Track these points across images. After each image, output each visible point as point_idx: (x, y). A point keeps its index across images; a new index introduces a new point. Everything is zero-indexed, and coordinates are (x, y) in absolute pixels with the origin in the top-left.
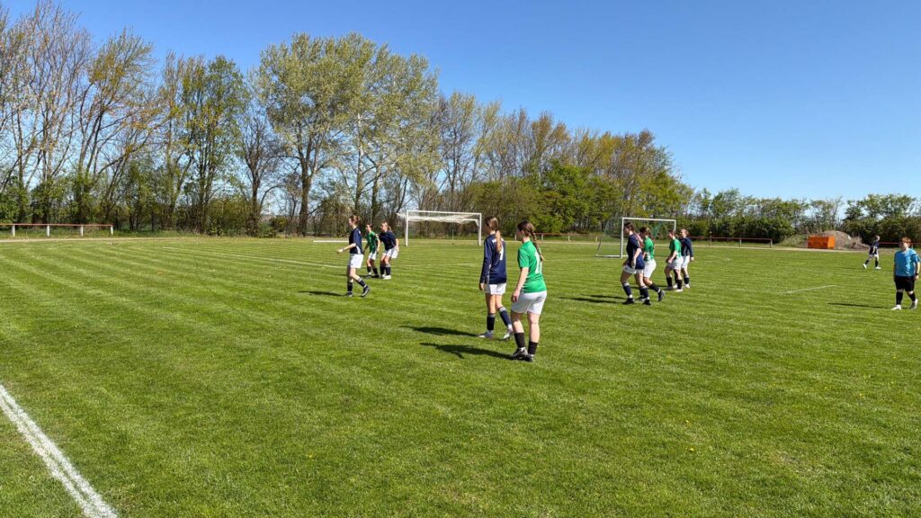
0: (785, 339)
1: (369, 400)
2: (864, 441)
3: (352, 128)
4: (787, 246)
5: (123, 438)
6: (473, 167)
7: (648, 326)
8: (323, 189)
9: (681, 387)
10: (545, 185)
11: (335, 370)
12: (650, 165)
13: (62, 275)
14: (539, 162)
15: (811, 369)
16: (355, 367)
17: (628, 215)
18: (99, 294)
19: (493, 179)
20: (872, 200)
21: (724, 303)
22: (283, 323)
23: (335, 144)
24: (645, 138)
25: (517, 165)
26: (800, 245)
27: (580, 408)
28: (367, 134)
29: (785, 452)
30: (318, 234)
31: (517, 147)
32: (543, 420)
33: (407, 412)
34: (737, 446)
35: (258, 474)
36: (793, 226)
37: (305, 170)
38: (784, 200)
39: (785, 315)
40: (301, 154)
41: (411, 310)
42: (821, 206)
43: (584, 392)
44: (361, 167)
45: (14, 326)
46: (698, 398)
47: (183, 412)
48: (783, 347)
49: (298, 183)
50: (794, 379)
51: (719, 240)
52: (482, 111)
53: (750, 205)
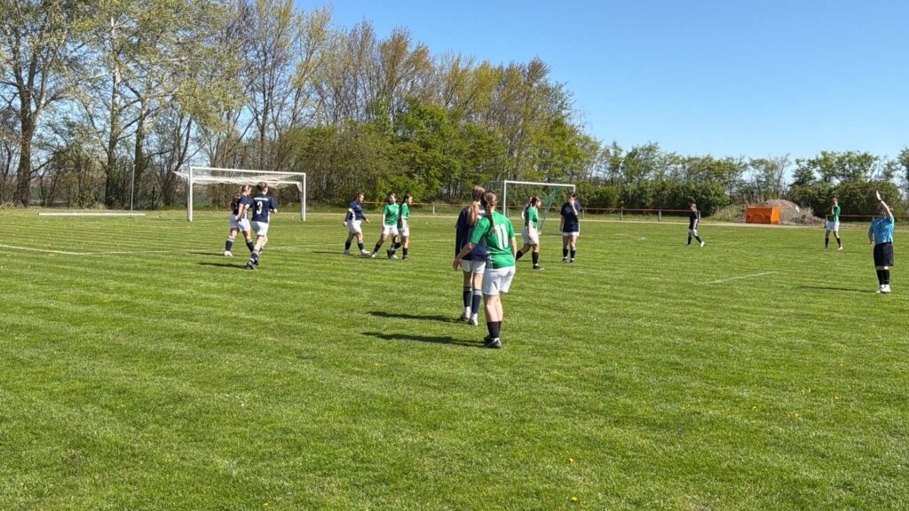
0: (707, 345)
1: (109, 456)
2: (796, 477)
3: (101, 40)
4: (719, 220)
6: (292, 104)
7: (530, 330)
8: (56, 132)
10: (400, 134)
11: (57, 411)
12: (544, 109)
14: (390, 99)
15: (737, 383)
16: (90, 405)
17: (515, 178)
19: (323, 123)
20: (826, 159)
21: (632, 297)
23: (73, 63)
24: (536, 70)
25: (359, 104)
26: (737, 218)
27: (430, 449)
28: (126, 50)
29: (696, 497)
30: (49, 203)
31: (359, 78)
32: (374, 470)
33: (169, 470)
34: (634, 491)
36: (727, 193)
37: (25, 103)
38: (716, 159)
40: (19, 78)
41: (189, 317)
42: (764, 166)
43: (436, 427)
44: (118, 99)
46: (588, 427)
48: (704, 354)
49: (14, 124)
50: (715, 398)
51: (633, 213)
52: (304, 22)
53: (673, 166)
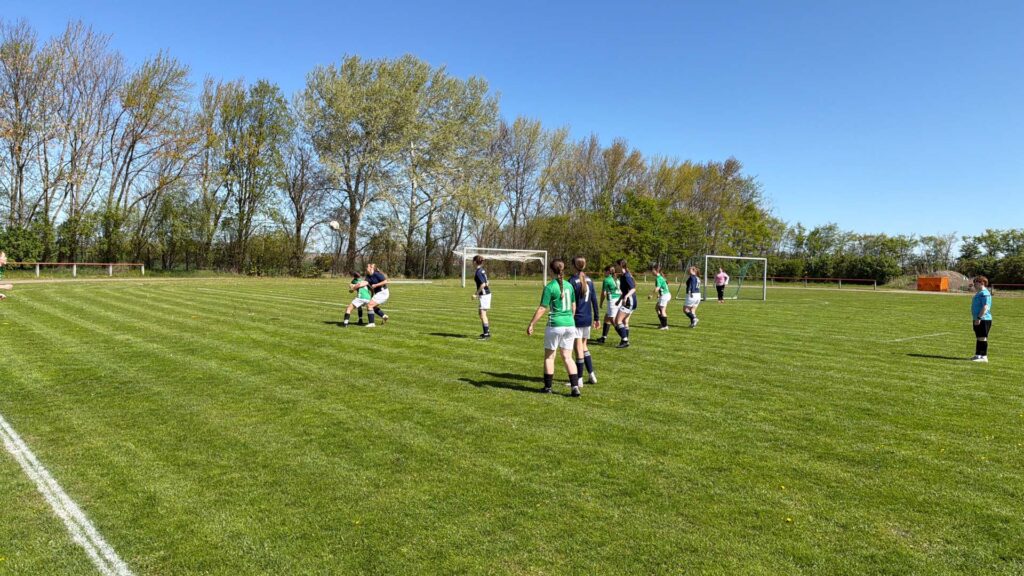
0: (893, 394)
1: (423, 460)
2: (989, 512)
3: (404, 158)
4: (893, 288)
5: (152, 500)
6: (537, 199)
7: (736, 378)
8: (373, 224)
9: (776, 448)
10: (619, 219)
12: (737, 197)
13: (88, 319)
14: (611, 194)
15: (924, 428)
16: (407, 421)
17: (712, 253)
18: (128, 340)
19: (560, 213)
20: (991, 236)
21: (822, 352)
22: (328, 373)
23: (386, 175)
24: (731, 166)
25: (587, 198)
26: (909, 286)
27: (661, 471)
28: (424, 164)
29: (897, 524)
31: (587, 178)
32: (618, 484)
33: (465, 474)
34: (841, 516)
35: (299, 542)
36: (900, 265)
37: (353, 203)
38: (889, 236)
39: (893, 367)
40: (349, 187)
41: (469, 358)
42: (932, 243)
43: (665, 453)
44: (414, 200)
45: (36, 375)
46: (795, 460)
47: (217, 471)
48: (892, 403)
49: (346, 218)
50: (905, 440)
51: (816, 281)
52: (548, 138)
53: (851, 242)
